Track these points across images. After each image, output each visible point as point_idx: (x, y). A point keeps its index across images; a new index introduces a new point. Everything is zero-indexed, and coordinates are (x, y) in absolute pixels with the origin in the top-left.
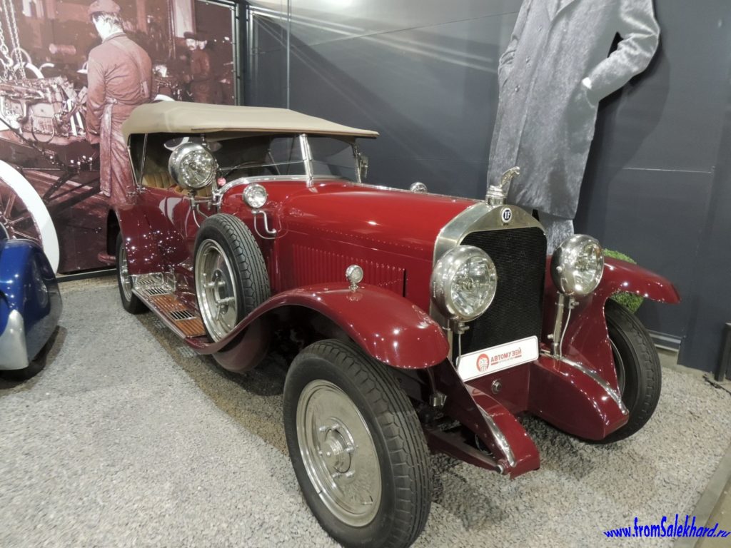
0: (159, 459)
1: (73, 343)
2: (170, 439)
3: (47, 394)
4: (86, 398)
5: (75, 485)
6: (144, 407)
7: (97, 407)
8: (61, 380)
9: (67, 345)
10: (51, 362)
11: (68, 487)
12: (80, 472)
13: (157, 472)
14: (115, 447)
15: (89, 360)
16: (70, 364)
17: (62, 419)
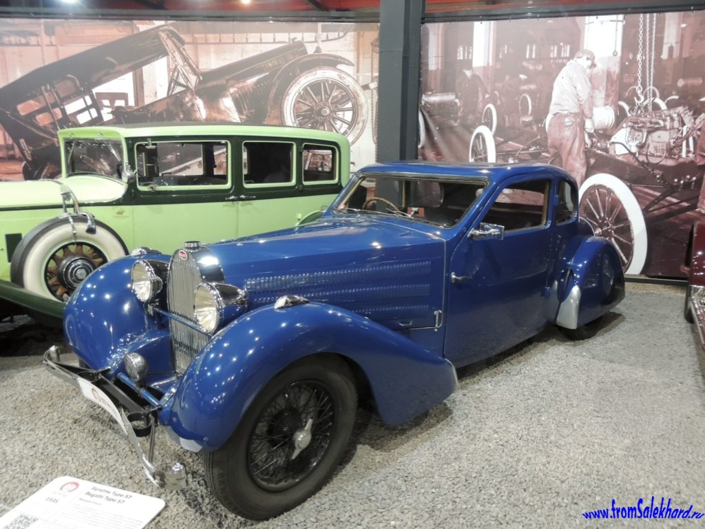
0: (633, 424)
1: (624, 329)
2: (652, 417)
3: (584, 354)
4: (609, 366)
5: (567, 410)
6: (648, 389)
7: (612, 375)
8: (598, 349)
9: (619, 328)
10: (599, 335)
11: (562, 409)
12: (574, 405)
13: (625, 431)
14: (608, 403)
15: (628, 344)
16: (612, 342)
17: (584, 372)
